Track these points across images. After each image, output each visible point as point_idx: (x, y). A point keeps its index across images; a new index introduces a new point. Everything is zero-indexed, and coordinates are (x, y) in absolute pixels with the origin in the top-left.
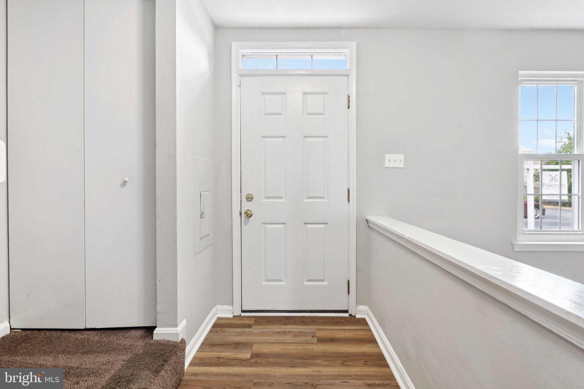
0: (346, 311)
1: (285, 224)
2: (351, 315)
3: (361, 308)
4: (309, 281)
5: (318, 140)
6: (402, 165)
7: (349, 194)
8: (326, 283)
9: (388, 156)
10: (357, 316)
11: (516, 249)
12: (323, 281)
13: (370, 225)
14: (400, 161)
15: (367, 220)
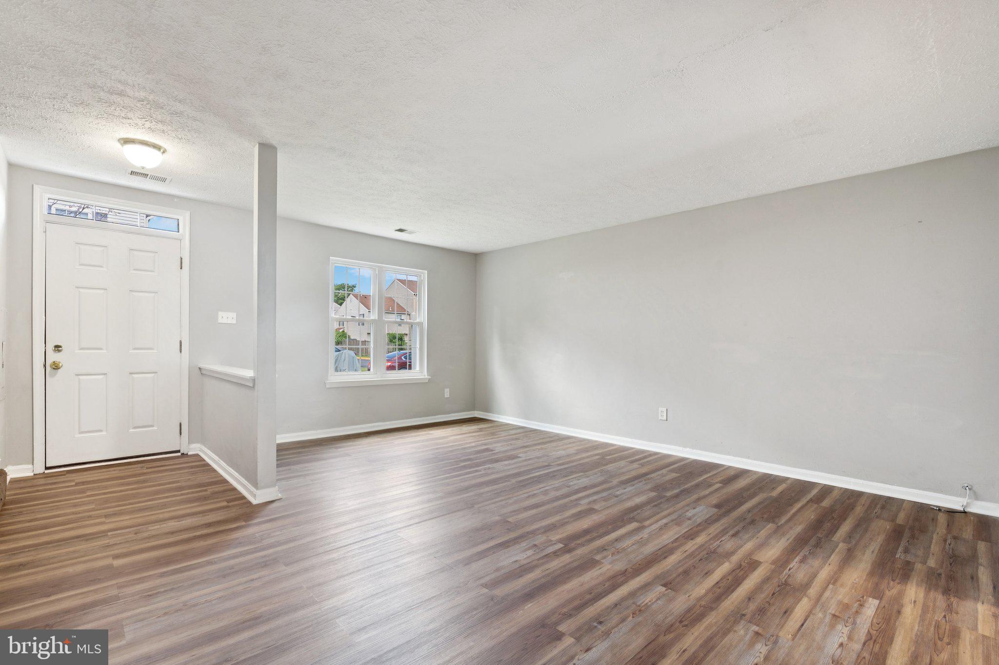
0: (178, 451)
1: (105, 374)
2: (183, 454)
3: (193, 446)
4: (135, 428)
5: (147, 294)
6: (234, 322)
7: (181, 345)
8: (155, 428)
9: (221, 314)
10: (189, 453)
11: (327, 387)
12: (152, 426)
13: (204, 372)
14: (233, 318)
15: (200, 368)
